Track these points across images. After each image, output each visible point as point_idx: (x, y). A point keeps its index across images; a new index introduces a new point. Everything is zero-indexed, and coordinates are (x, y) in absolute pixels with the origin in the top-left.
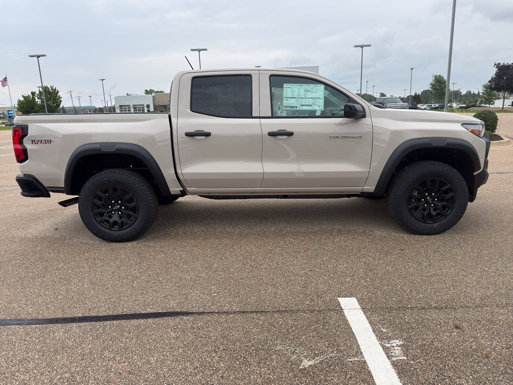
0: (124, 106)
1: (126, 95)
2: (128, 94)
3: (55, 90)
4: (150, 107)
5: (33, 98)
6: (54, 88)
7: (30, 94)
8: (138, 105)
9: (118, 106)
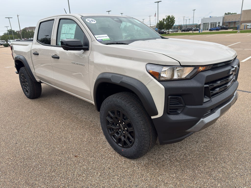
0: (206, 23)
1: (209, 17)
2: (210, 17)
3: (173, 17)
4: (220, 23)
5: (163, 21)
6: (173, 16)
7: (162, 20)
8: (213, 23)
9: (202, 24)
